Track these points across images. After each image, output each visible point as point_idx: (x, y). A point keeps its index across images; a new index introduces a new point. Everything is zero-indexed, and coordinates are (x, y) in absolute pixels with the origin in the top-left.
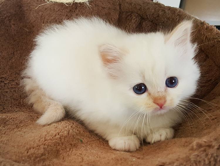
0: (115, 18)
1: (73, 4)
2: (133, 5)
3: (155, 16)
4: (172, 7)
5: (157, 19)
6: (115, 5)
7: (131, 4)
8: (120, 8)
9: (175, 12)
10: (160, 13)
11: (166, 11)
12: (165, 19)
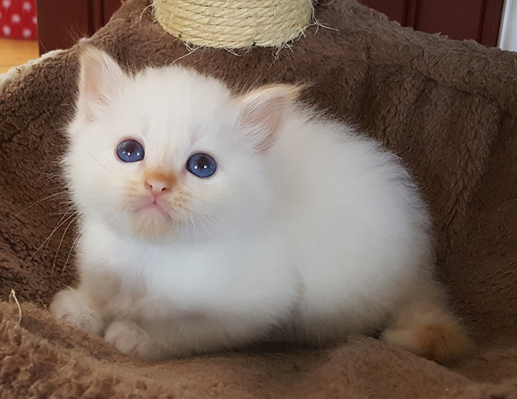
1: (252, 50)
2: (401, 48)
3: (461, 74)
6: (356, 50)
7: (396, 46)
8: (369, 58)
9: (512, 62)
10: (475, 66)
11: (490, 60)
12: (490, 80)
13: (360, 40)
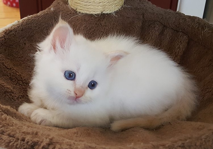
0: (138, 25)
1: (101, 15)
4: (192, 16)
5: (178, 26)
13: (141, 11)
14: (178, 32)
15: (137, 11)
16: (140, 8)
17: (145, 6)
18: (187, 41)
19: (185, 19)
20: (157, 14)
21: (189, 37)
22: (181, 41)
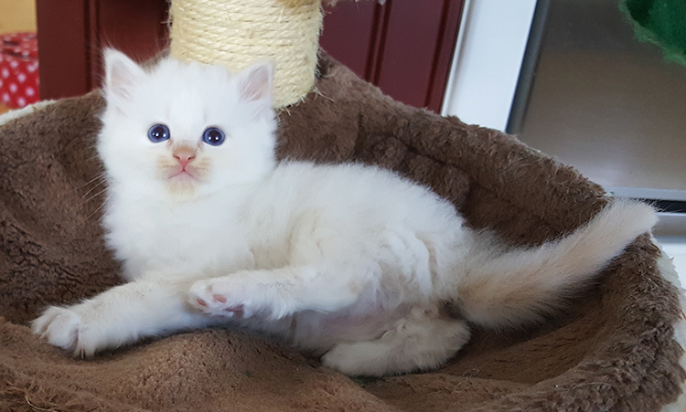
0: (346, 145)
2: (390, 118)
3: (440, 144)
4: (481, 126)
5: (444, 149)
6: (349, 118)
7: (386, 116)
8: (360, 126)
9: (487, 136)
10: (454, 138)
11: (468, 132)
12: (465, 151)
13: (354, 109)
14: (443, 164)
15: (345, 108)
16: (353, 102)
17: (365, 96)
18: (467, 189)
19: (465, 132)
20: (394, 117)
21: (471, 177)
22: (450, 191)
